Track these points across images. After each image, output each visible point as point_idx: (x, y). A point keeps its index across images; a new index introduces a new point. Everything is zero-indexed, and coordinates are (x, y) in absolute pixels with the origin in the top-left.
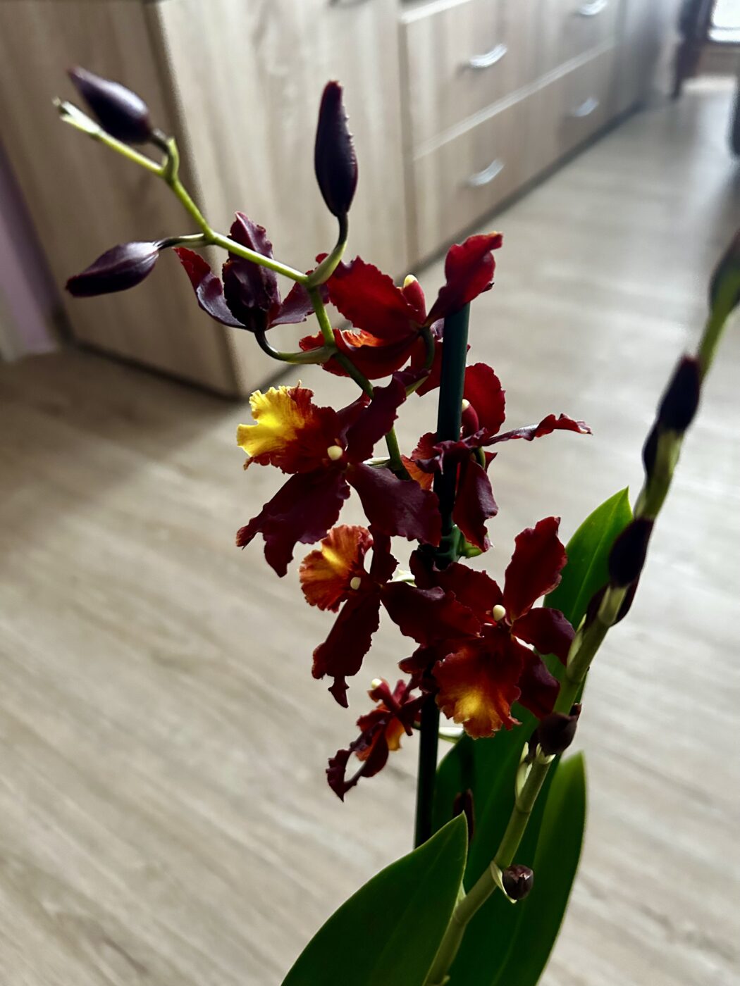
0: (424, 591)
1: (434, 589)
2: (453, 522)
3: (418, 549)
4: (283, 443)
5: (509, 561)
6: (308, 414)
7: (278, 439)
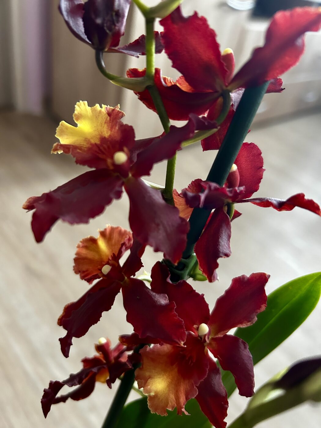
0: (154, 294)
1: (162, 295)
2: (193, 251)
3: (162, 262)
4: (88, 143)
5: (222, 293)
6: (115, 129)
7: (86, 140)
